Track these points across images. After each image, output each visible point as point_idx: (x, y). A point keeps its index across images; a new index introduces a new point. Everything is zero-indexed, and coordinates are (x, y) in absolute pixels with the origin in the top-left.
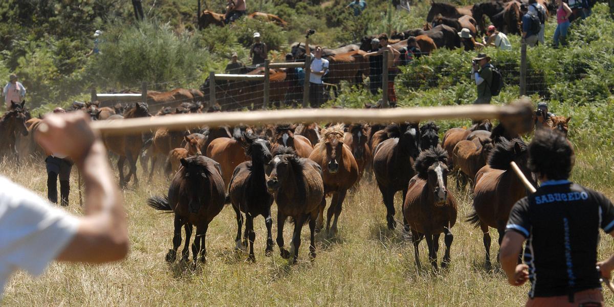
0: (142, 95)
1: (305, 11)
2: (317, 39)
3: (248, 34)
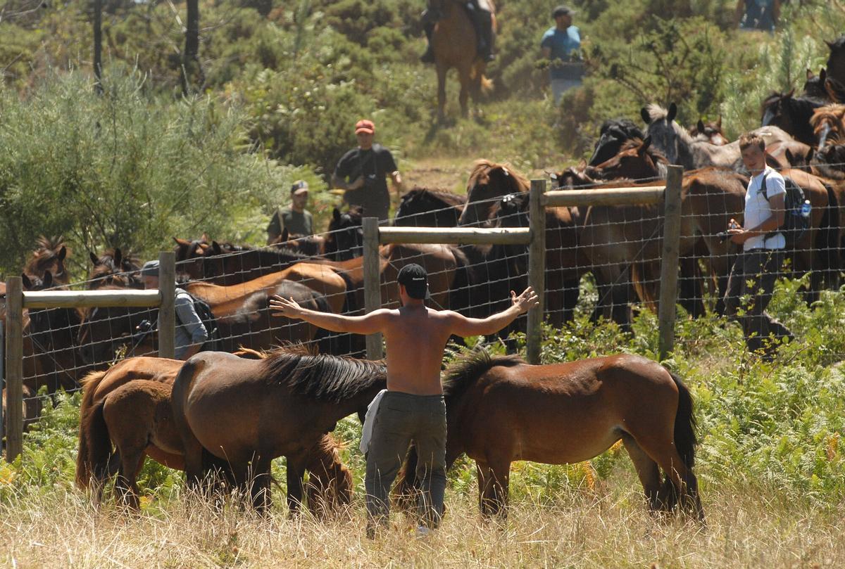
1: (395, 55)
3: (277, 121)
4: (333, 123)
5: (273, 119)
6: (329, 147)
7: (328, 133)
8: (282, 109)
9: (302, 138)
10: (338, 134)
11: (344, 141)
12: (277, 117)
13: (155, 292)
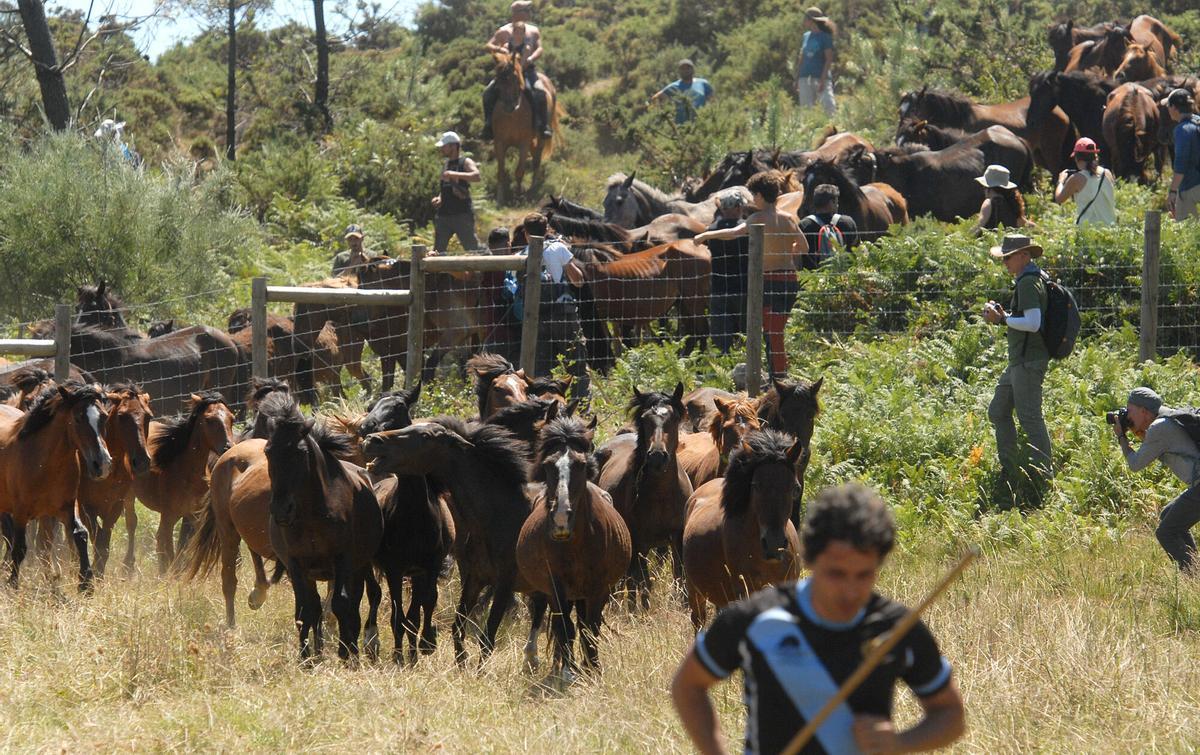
0: (56, 343)
2: (568, 187)
3: (371, 170)
4: (422, 174)
5: (367, 167)
6: (418, 196)
7: (417, 184)
8: (377, 159)
9: (394, 188)
10: (426, 186)
11: (430, 191)
12: (371, 167)
13: (51, 342)
